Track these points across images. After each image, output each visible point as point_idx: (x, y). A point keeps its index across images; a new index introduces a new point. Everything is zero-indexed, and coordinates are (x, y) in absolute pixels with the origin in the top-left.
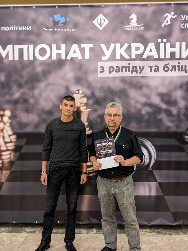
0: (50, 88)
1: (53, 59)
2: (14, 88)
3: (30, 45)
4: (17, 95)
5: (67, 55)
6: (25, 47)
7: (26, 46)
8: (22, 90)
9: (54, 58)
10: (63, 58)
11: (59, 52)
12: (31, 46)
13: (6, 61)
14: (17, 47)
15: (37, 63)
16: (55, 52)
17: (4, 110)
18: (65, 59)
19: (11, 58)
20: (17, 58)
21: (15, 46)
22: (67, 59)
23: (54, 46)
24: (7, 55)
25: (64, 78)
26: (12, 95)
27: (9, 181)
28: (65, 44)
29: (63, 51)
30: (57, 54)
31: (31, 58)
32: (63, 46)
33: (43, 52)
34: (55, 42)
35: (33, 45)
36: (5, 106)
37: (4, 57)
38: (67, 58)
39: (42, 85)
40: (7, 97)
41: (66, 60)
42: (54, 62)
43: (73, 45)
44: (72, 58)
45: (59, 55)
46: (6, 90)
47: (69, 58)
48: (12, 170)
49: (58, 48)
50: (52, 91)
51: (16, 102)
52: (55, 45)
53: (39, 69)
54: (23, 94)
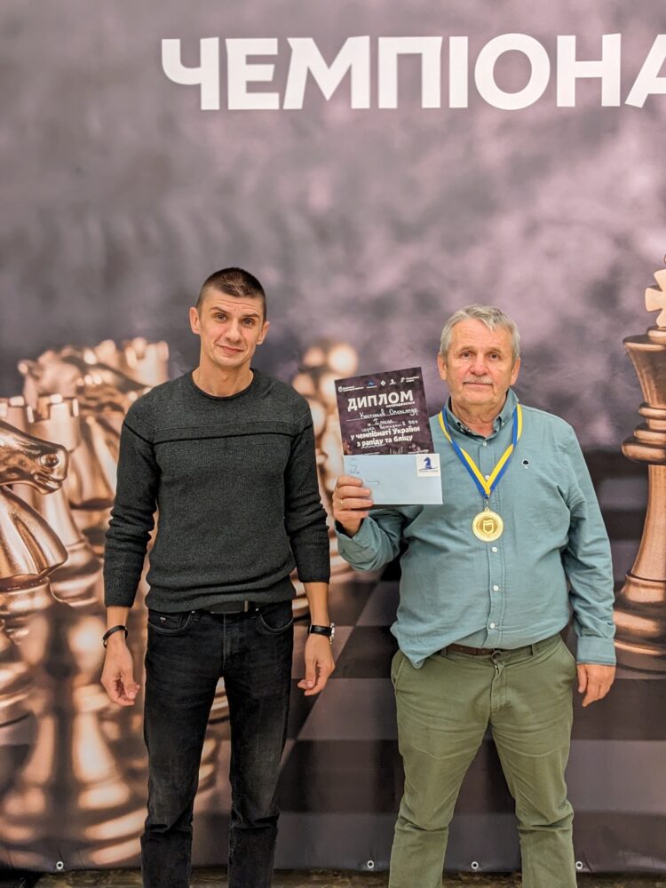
0: (546, 240)
1: (560, 103)
2: (376, 242)
3: (453, 40)
4: (386, 276)
5: (627, 84)
6: (427, 47)
7: (437, 41)
8: (412, 253)
9: (566, 98)
10: (610, 97)
11: (589, 69)
12: (459, 45)
13: (337, 114)
14: (392, 48)
15: (484, 122)
16: (571, 69)
17: (325, 346)
18: (618, 104)
19: (360, 99)
20: (389, 99)
21: (382, 41)
22: (627, 102)
23: (566, 44)
24: (345, 86)
25: (610, 195)
26: (360, 277)
27: (344, 676)
28: (618, 36)
29: (608, 68)
30: (578, 80)
31: (459, 100)
32: (612, 44)
33: (512, 71)
34: (572, 24)
35: (465, 40)
36: (332, 328)
37: (328, 94)
38: (629, 101)
39: (507, 227)
40: (342, 287)
41: (623, 109)
42: (565, 117)
43: (659, 36)
44: (652, 100)
45: (589, 86)
46: (338, 252)
47: (636, 98)
48: (360, 623)
49: (587, 52)
50: (552, 255)
51: (380, 309)
52: (573, 38)
53: (494, 152)
54: (417, 270)
